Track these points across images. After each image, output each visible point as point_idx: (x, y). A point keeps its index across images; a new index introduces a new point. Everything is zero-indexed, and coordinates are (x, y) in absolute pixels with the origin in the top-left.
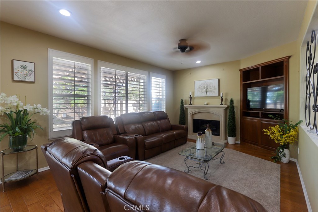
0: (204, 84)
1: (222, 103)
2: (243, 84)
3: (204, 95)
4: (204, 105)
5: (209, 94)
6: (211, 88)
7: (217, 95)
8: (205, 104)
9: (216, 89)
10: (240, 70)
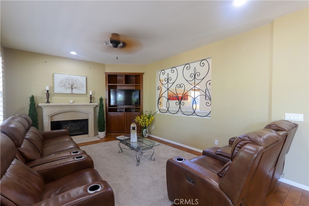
0: (68, 79)
1: (91, 101)
2: (108, 85)
3: (69, 91)
4: (69, 104)
5: (75, 91)
6: (77, 85)
7: (85, 93)
8: (71, 102)
9: (84, 87)
10: (106, 73)
